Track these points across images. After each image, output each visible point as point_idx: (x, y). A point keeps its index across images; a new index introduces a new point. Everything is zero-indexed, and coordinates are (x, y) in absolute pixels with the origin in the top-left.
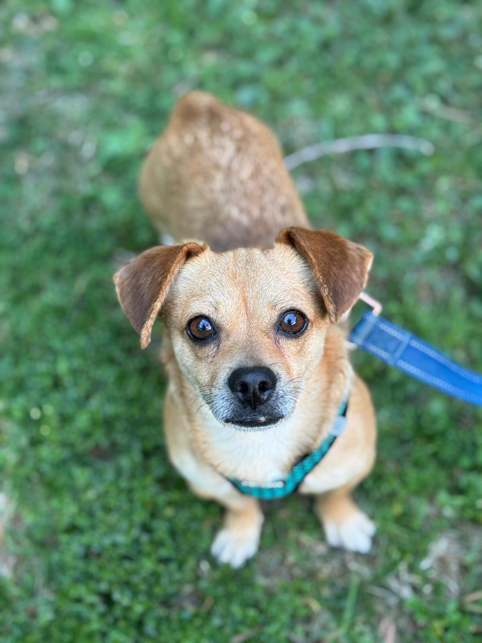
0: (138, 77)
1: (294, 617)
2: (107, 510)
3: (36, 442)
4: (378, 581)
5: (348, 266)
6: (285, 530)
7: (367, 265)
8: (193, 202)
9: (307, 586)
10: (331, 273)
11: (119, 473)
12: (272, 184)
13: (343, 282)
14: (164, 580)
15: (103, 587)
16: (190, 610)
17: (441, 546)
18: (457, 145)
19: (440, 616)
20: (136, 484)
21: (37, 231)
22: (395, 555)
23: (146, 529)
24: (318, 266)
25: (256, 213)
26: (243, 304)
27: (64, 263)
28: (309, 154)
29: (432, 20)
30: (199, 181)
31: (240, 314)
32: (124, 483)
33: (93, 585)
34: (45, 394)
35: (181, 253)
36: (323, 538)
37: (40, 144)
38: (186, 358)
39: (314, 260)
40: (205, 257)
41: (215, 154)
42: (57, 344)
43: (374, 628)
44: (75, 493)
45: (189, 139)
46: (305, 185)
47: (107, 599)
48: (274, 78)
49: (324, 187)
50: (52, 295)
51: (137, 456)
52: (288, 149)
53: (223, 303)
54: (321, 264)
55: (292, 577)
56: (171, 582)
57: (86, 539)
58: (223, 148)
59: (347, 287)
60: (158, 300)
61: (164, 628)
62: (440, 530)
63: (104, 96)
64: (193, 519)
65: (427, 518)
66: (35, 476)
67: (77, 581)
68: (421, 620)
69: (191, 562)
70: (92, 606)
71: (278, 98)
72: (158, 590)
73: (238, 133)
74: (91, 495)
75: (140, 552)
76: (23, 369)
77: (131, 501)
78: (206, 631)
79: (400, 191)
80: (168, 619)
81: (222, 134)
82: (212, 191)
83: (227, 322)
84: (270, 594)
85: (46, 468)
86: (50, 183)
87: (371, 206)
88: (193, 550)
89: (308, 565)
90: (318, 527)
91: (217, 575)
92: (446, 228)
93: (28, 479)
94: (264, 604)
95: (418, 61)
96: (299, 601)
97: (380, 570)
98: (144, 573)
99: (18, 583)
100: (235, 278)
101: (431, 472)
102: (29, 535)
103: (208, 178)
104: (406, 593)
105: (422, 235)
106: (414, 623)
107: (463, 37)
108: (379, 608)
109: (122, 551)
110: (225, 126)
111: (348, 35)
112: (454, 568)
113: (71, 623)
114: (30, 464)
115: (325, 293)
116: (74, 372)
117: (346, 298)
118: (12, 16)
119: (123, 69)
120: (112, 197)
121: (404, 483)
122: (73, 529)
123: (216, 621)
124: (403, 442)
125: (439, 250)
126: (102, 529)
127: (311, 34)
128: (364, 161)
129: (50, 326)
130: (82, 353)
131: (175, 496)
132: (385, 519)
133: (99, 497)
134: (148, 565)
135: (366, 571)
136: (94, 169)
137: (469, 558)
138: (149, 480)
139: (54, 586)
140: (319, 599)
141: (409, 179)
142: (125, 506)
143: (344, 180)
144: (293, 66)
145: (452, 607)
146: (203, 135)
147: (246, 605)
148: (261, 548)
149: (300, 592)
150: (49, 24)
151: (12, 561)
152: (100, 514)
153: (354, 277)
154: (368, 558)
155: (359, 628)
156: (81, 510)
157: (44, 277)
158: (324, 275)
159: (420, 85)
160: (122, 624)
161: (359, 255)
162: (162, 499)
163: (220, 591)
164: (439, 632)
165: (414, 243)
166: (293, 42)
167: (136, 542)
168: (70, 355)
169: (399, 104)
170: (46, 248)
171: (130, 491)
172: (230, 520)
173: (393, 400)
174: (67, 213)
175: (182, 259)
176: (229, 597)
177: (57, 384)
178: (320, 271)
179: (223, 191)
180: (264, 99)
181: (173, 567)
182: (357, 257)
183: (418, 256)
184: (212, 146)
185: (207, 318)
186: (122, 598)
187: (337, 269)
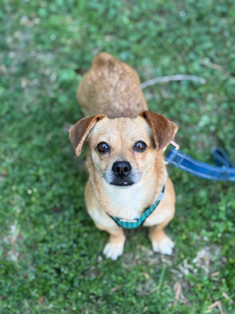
0: (76, 46)
1: (138, 281)
2: (59, 233)
3: (29, 204)
4: (175, 267)
5: (167, 129)
6: (135, 245)
7: (175, 131)
8: (100, 100)
9: (144, 268)
10: (159, 131)
11: (64, 218)
12: (134, 94)
13: (164, 136)
14: (83, 264)
15: (57, 266)
16: (93, 277)
17: (202, 253)
18: (217, 80)
19: (200, 282)
20: (71, 223)
21: (30, 113)
22: (182, 256)
23: (76, 242)
24: (154, 127)
25: (126, 106)
26: (120, 138)
27: (42, 127)
28: (151, 82)
29: (208, 24)
30: (103, 91)
31: (119, 142)
32: (66, 222)
33: (52, 265)
34: (33, 183)
35: (94, 118)
36: (151, 248)
37: (32, 75)
38: (97, 160)
39: (153, 125)
40: (105, 120)
41: (110, 80)
42: (38, 162)
43: (172, 287)
44: (46, 226)
45: (100, 74)
46: (149, 96)
47: (58, 271)
48: (136, 48)
49: (157, 97)
50: (36, 141)
51: (72, 211)
52: (142, 80)
53: (112, 137)
54: (156, 126)
55: (137, 264)
56: (86, 265)
57: (49, 245)
58: (114, 78)
59: (165, 138)
60: (84, 136)
61: (82, 284)
62: (202, 246)
63: (61, 54)
64: (96, 238)
65: (197, 240)
66: (28, 219)
67: (45, 263)
68: (192, 284)
69: (94, 257)
70: (52, 274)
71: (138, 57)
72: (80, 268)
73: (121, 72)
74: (52, 227)
75: (73, 252)
76: (24, 173)
77: (69, 230)
78: (100, 285)
79: (191, 100)
80: (84, 280)
81: (114, 72)
82: (108, 96)
83: (113, 145)
84: (128, 271)
85: (33, 215)
86: (37, 92)
87: (177, 106)
88: (95, 251)
89: (144, 259)
90: (150, 243)
91: (105, 262)
92: (210, 117)
93: (25, 220)
94: (125, 275)
95: (201, 42)
96: (140, 274)
97: (175, 263)
98: (74, 260)
99: (20, 263)
100: (118, 128)
101: (199, 222)
102: (25, 243)
103: (107, 90)
104: (187, 272)
105: (200, 120)
106: (189, 284)
107: (221, 32)
108: (175, 278)
109: (65, 251)
110: (115, 69)
111: (170, 30)
112: (207, 262)
113: (43, 281)
114: (26, 213)
115: (155, 138)
116: (46, 174)
117: (164, 142)
118: (20, 17)
119: (69, 42)
120: (63, 99)
121: (187, 226)
122: (44, 241)
123: (105, 282)
124: (188, 209)
125: (207, 126)
126: (57, 241)
127: (153, 29)
128: (175, 86)
129: (35, 154)
130: (49, 166)
131: (88, 228)
132: (178, 241)
133: (56, 228)
134: (76, 257)
135: (170, 263)
136: (56, 86)
137: (214, 258)
138: (77, 221)
139: (35, 265)
140: (149, 273)
141: (194, 95)
142: (67, 232)
143: (166, 95)
144: (145, 43)
145: (205, 278)
146: (106, 72)
147: (117, 275)
148: (124, 252)
149: (141, 271)
150: (37, 21)
151: (17, 254)
152: (56, 235)
153: (169, 135)
154: (170, 257)
155: (165, 286)
156: (48, 233)
157: (33, 133)
158: (156, 131)
159: (201, 53)
160: (64, 281)
161: (172, 126)
162: (82, 229)
163: (106, 269)
164: (200, 289)
165: (196, 123)
166: (146, 32)
167: (71, 247)
168: (44, 167)
169: (192, 61)
170: (34, 120)
171: (69, 226)
172: (112, 239)
173: (184, 191)
174: (44, 105)
175: (95, 120)
176: (110, 272)
177: (38, 179)
178: (154, 129)
179: (113, 96)
180: (132, 57)
181: (87, 258)
182: (171, 127)
183: (197, 129)
184: (109, 77)
185: (105, 143)
186: (65, 270)
187: (162, 130)
